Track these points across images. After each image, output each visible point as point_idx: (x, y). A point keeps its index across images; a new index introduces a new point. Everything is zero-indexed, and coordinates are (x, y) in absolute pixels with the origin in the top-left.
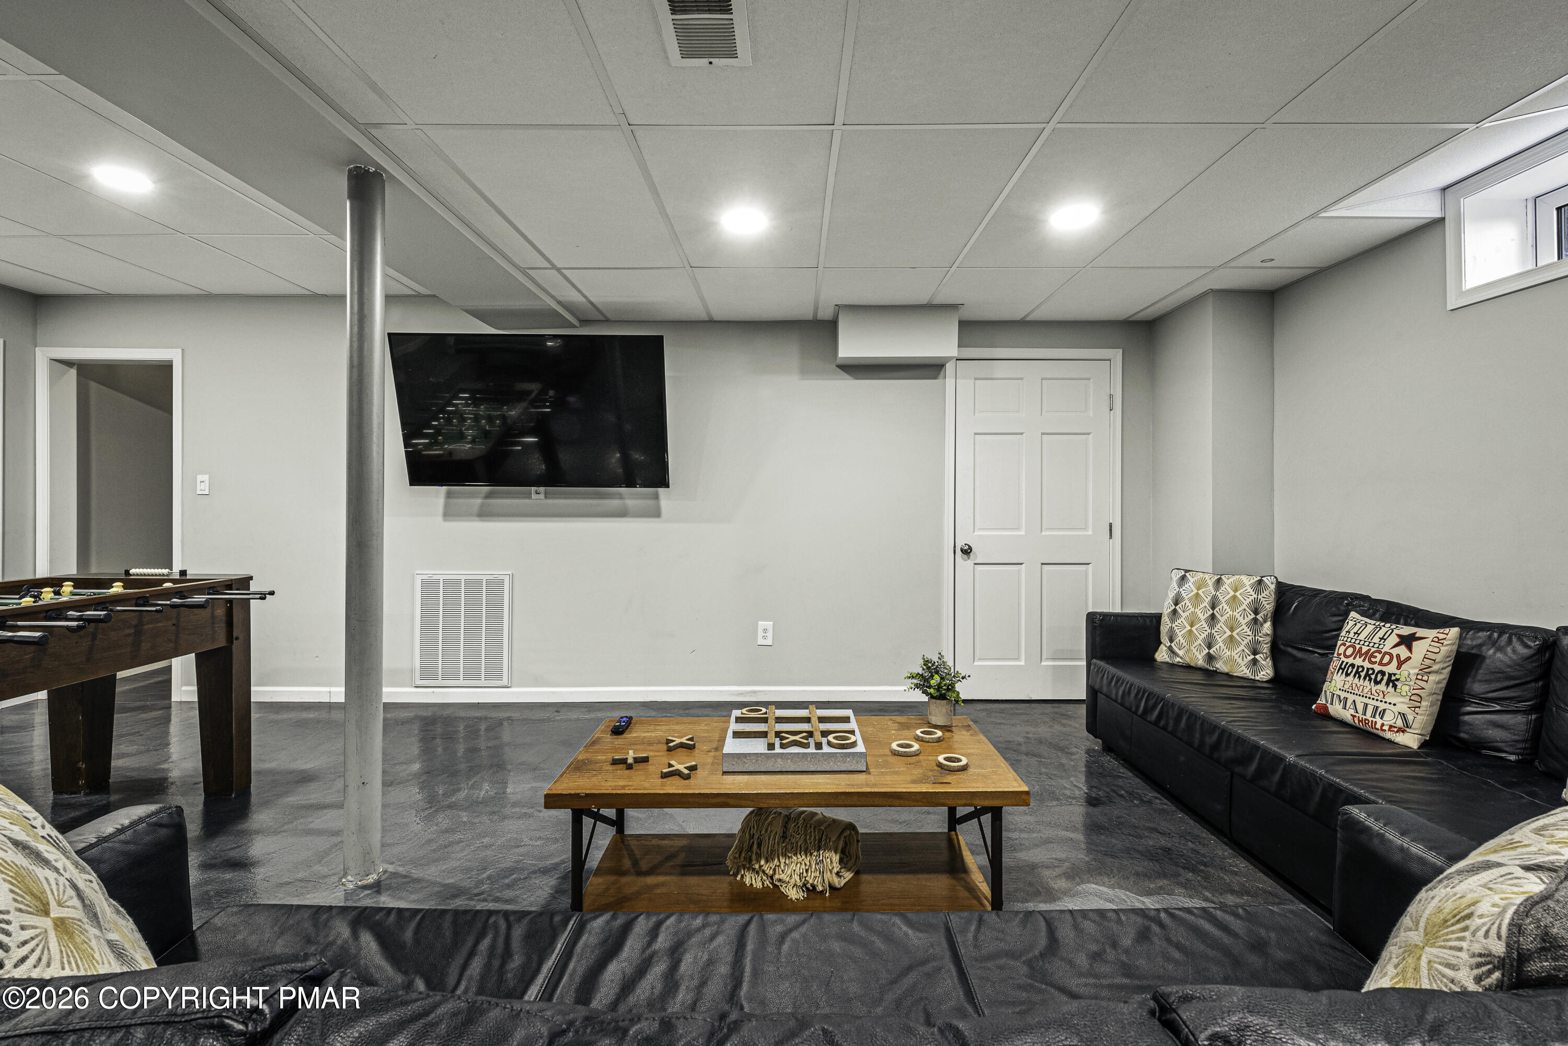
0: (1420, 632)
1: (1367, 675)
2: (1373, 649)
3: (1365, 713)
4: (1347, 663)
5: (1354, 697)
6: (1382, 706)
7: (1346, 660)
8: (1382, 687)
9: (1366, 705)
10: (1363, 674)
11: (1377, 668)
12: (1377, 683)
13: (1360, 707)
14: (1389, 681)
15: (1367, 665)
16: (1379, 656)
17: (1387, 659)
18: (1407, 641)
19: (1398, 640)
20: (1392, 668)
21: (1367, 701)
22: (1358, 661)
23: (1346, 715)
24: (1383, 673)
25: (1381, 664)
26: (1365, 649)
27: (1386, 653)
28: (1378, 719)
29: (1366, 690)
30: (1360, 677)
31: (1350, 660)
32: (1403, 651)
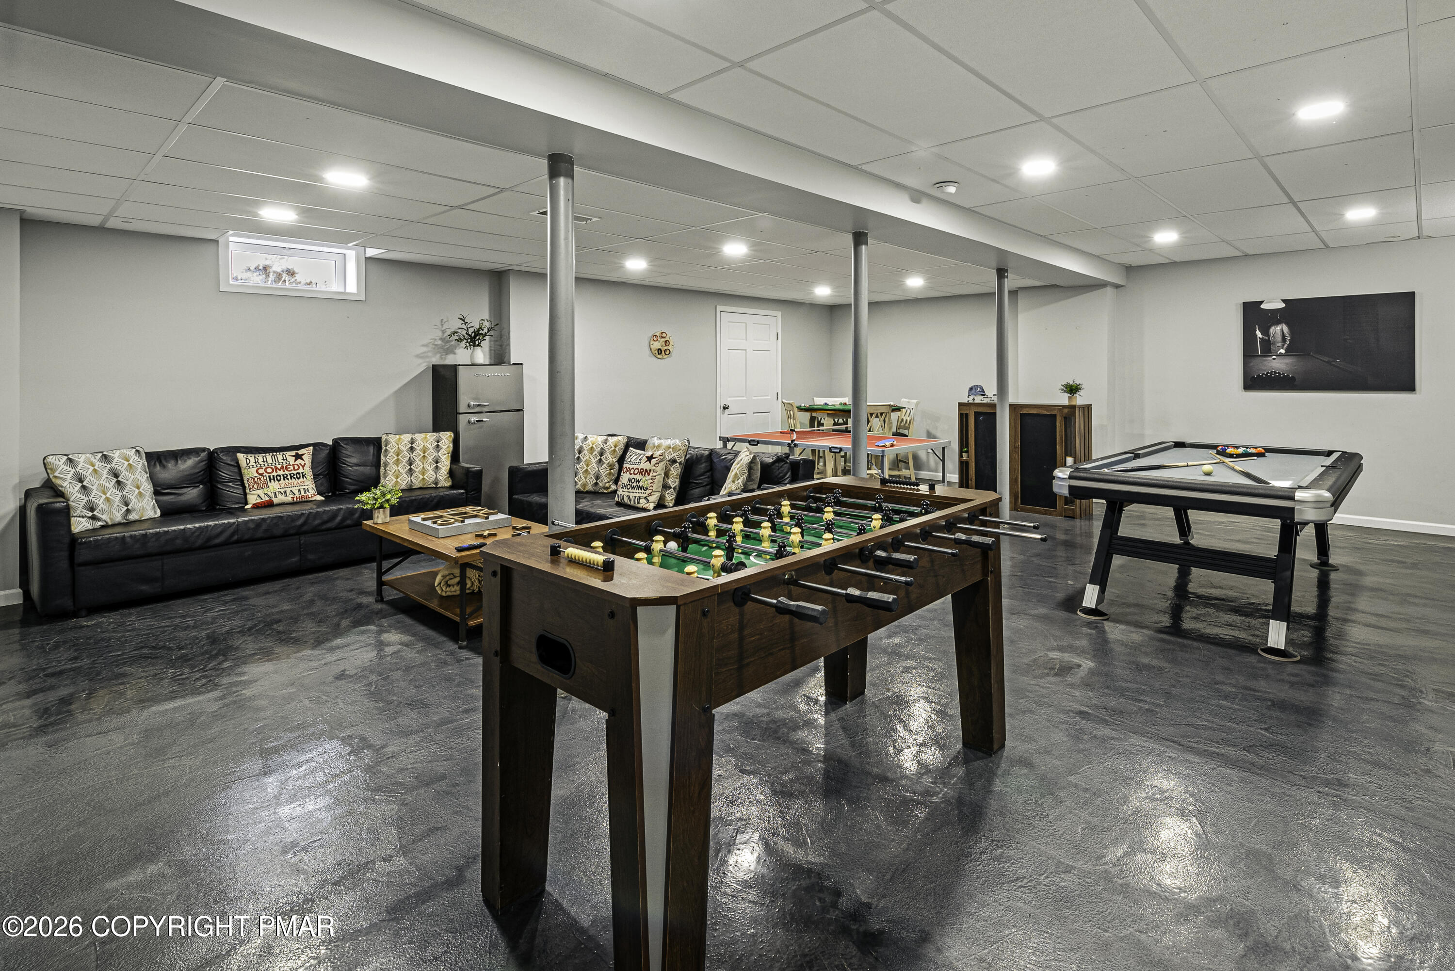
0: (300, 452)
1: (291, 477)
2: (284, 466)
3: (300, 493)
4: (273, 476)
5: (290, 489)
6: (306, 487)
7: (271, 475)
8: (301, 479)
9: (299, 490)
10: (289, 477)
11: (295, 472)
12: (298, 479)
13: (296, 492)
14: (303, 476)
15: (286, 472)
16: (292, 468)
17: (296, 467)
18: (298, 457)
19: (294, 458)
20: (301, 471)
21: (299, 488)
22: (281, 473)
23: (289, 499)
24: (299, 473)
25: (295, 470)
26: (279, 467)
27: (294, 465)
28: (308, 493)
29: (295, 484)
30: (288, 479)
31: (275, 474)
32: (299, 461)
